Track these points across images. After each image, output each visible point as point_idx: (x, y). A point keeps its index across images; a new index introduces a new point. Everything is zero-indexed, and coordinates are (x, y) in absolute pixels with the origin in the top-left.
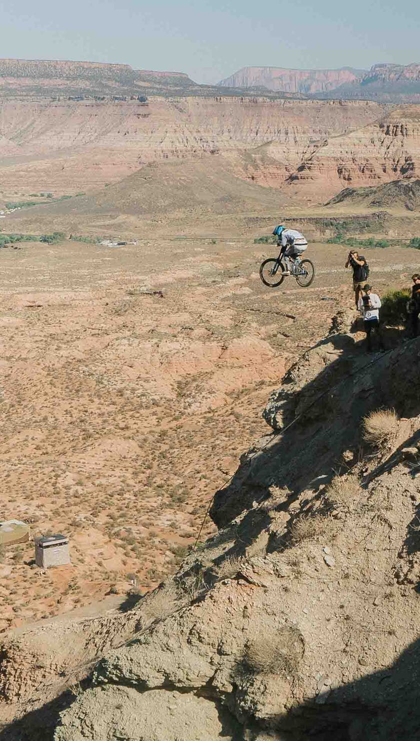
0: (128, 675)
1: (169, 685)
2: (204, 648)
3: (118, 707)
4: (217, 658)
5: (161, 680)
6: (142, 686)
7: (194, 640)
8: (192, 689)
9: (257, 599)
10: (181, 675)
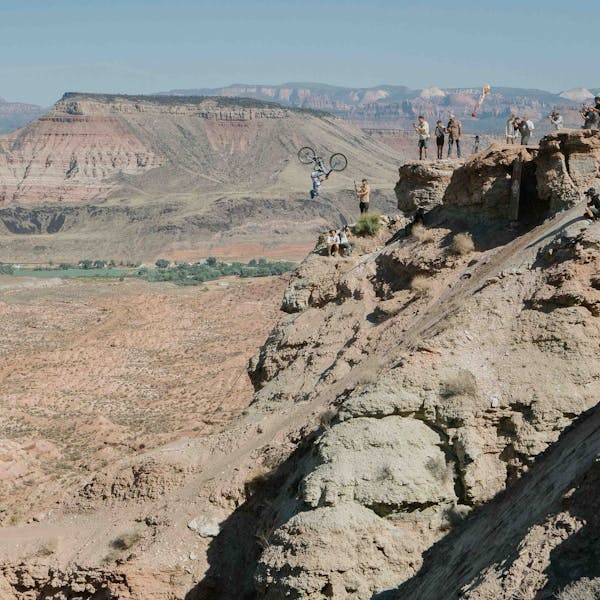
0: (369, 409)
1: (397, 412)
2: (414, 389)
3: (366, 429)
4: (424, 393)
5: (392, 410)
6: (380, 415)
7: (408, 384)
8: (411, 413)
9: (438, 360)
10: (404, 404)
